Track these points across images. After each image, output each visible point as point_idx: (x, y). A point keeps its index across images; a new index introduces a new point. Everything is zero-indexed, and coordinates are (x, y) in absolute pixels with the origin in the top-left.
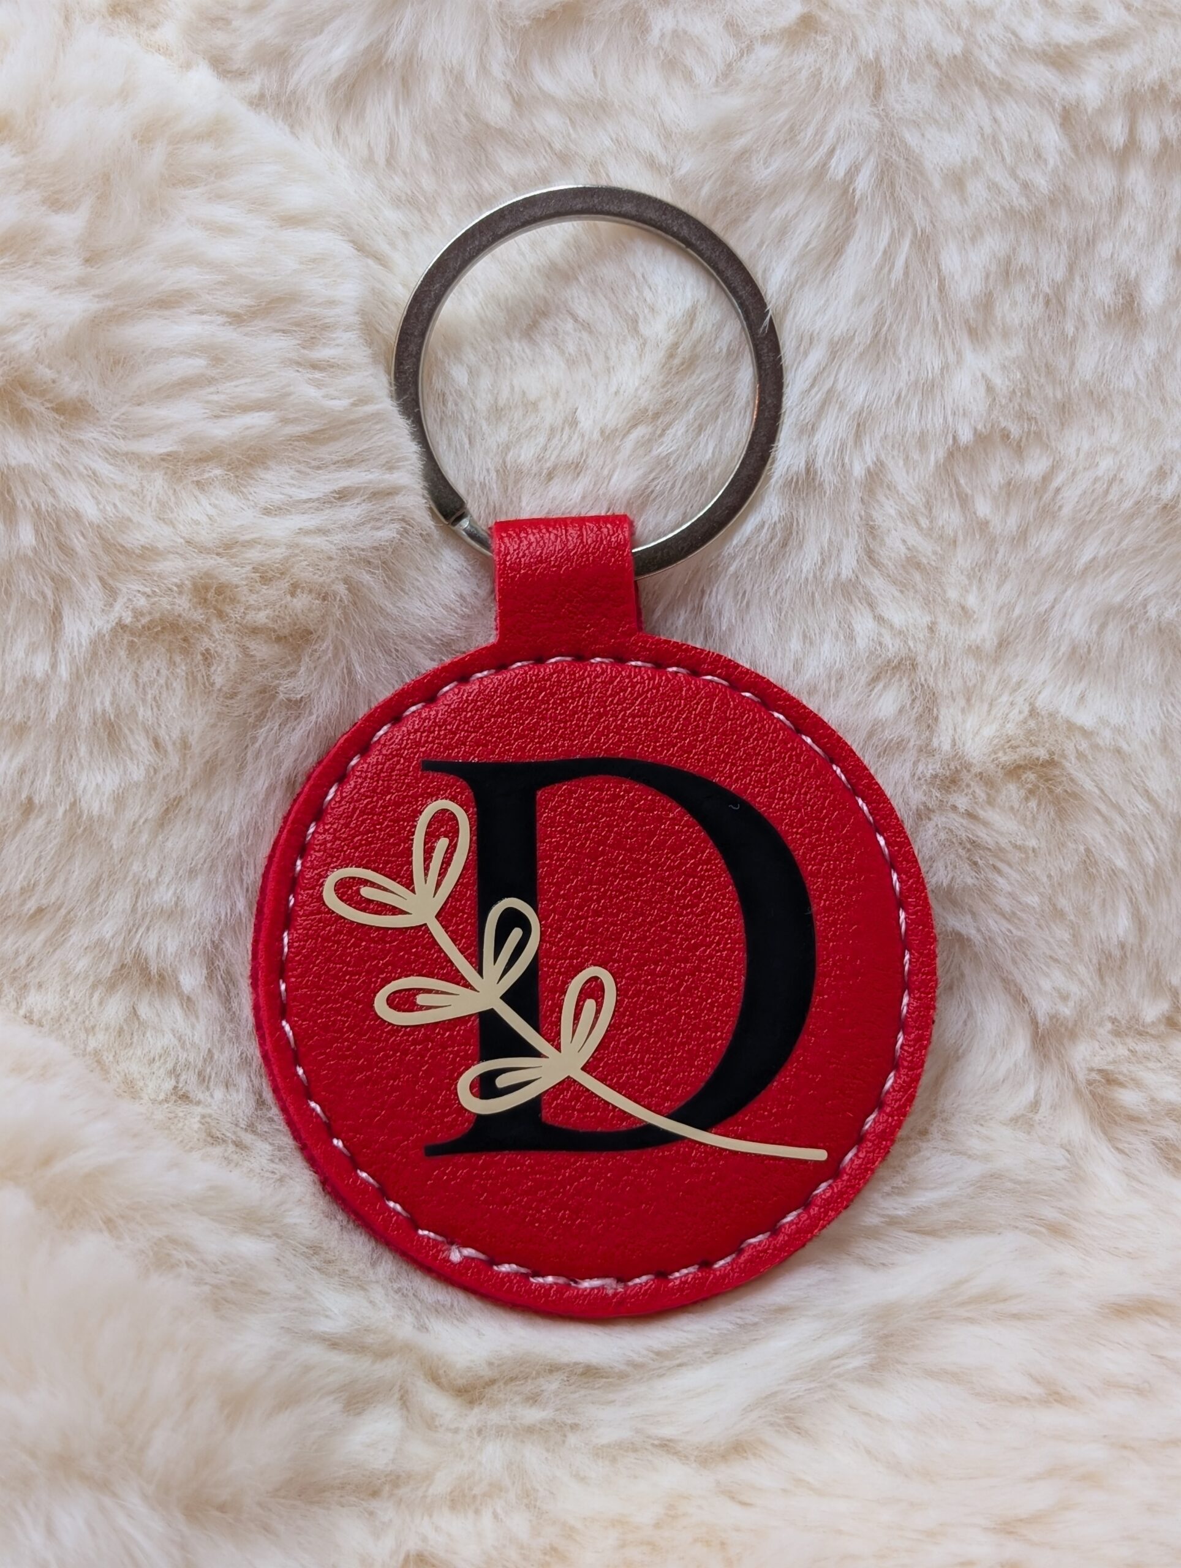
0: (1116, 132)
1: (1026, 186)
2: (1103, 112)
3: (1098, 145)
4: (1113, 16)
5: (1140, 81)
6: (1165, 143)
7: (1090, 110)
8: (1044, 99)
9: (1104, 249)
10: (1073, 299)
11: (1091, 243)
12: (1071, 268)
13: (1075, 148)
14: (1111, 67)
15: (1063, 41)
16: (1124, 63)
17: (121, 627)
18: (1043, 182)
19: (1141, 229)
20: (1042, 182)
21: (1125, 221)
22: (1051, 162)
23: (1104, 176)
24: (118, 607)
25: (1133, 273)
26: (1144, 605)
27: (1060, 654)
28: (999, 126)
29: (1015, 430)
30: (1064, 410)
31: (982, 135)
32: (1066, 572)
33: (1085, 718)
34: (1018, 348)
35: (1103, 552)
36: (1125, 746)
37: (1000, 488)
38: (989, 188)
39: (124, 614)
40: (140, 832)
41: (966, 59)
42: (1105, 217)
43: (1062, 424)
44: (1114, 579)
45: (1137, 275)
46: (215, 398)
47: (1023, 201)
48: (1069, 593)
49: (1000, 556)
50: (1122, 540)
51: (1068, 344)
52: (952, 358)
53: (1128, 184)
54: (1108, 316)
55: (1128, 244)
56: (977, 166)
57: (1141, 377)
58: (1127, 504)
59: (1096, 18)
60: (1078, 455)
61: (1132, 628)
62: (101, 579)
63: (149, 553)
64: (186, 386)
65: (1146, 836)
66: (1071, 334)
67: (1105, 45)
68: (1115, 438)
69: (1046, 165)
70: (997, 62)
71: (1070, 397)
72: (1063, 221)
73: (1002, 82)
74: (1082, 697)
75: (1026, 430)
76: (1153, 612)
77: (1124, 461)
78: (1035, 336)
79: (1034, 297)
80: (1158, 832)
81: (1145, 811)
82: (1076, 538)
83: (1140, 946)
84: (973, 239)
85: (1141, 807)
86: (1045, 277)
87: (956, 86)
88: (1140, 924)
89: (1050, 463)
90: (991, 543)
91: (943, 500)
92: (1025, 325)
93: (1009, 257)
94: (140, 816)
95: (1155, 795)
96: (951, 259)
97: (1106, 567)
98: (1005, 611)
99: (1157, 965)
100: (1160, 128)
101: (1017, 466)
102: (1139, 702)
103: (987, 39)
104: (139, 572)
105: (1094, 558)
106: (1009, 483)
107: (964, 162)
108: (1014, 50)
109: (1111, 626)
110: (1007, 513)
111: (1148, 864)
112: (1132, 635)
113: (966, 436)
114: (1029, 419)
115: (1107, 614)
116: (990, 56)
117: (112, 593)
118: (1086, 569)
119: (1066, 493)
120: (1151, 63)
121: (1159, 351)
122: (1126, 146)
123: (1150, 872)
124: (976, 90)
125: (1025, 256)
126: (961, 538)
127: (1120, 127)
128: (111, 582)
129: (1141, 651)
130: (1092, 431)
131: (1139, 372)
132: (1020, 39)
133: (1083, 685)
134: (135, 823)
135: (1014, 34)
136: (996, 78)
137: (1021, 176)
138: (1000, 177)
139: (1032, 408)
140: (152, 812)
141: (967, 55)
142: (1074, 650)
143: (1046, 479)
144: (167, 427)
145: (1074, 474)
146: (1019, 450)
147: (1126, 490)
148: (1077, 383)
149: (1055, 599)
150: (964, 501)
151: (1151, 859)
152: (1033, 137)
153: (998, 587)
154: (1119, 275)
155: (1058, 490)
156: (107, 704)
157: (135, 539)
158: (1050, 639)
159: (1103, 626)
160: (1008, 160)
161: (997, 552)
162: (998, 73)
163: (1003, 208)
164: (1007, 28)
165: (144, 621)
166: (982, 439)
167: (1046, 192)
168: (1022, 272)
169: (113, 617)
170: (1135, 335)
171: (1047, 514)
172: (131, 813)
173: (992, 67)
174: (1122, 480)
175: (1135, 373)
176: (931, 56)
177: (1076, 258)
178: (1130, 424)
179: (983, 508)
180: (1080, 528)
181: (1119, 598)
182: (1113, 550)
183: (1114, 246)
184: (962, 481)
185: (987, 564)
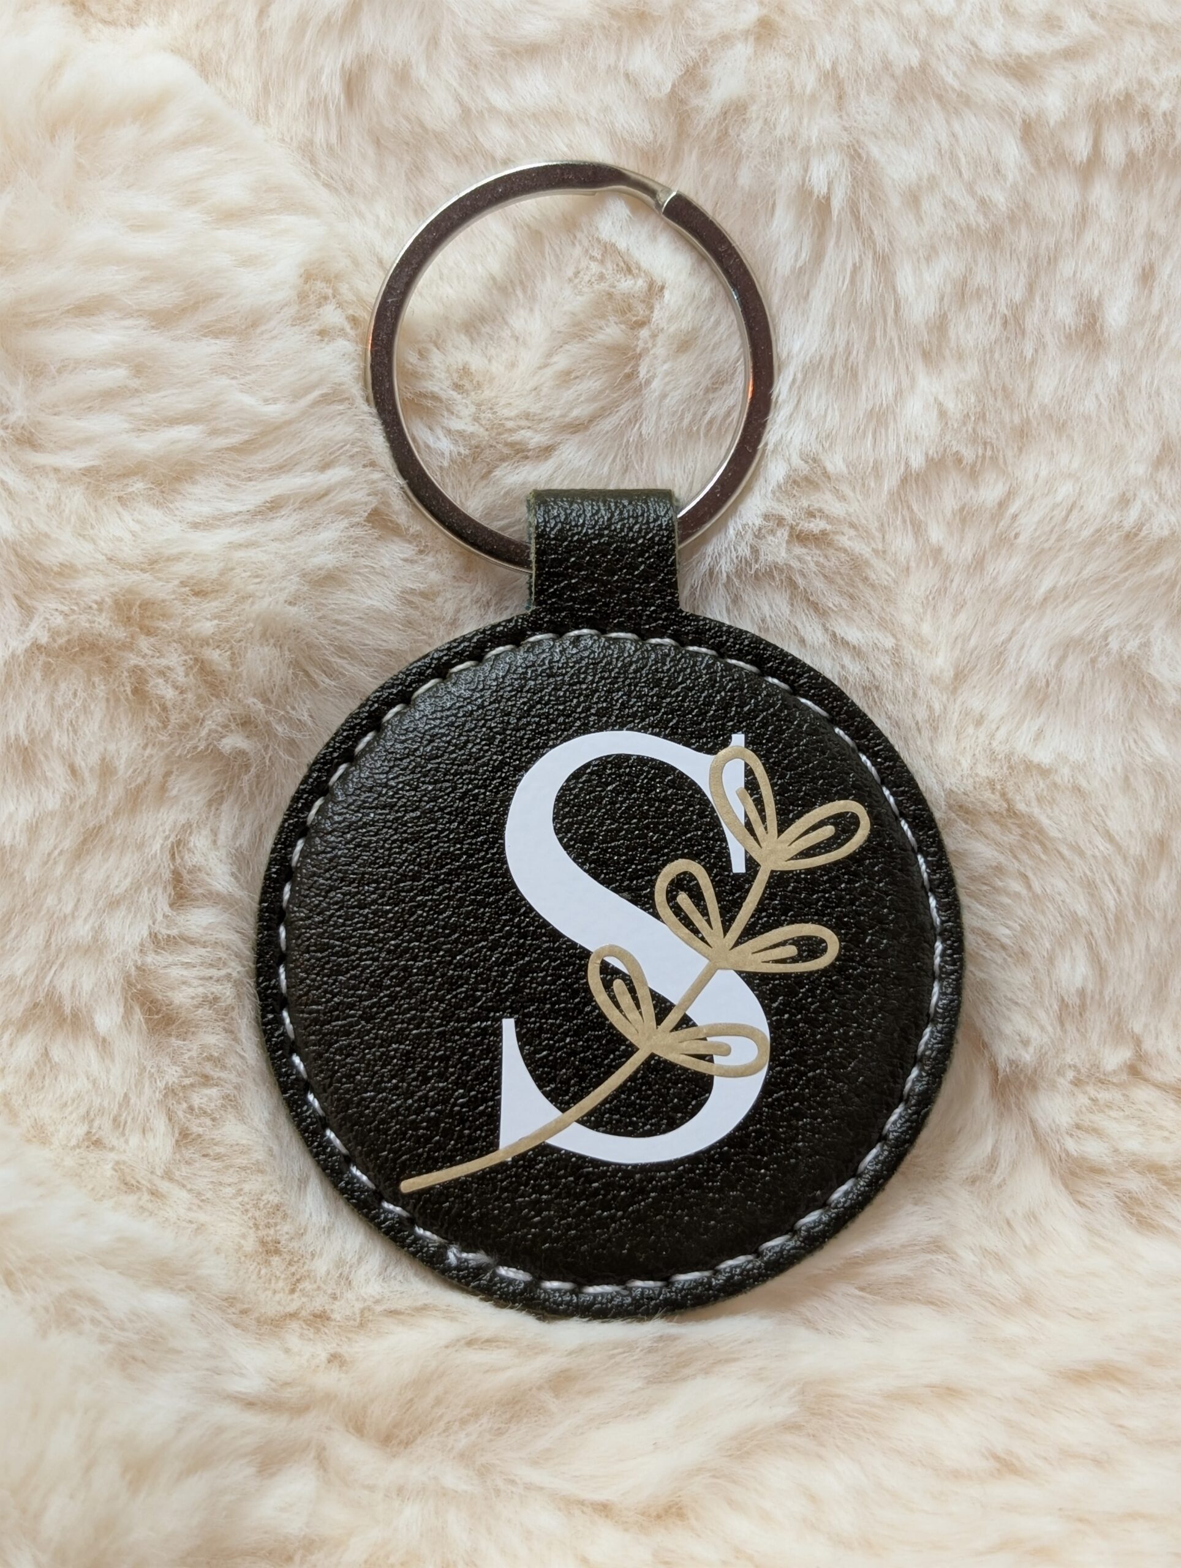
0: (1080, 145)
1: (984, 204)
2: (1066, 124)
3: (1060, 159)
4: (1077, 24)
5: (1105, 91)
6: (1131, 156)
7: (1052, 123)
8: (1004, 112)
9: (1066, 268)
10: (1032, 320)
11: (1053, 260)
12: (1031, 288)
13: (1036, 162)
14: (1075, 78)
15: (1025, 52)
16: (1088, 73)
17: (37, 648)
18: (1002, 200)
19: (1106, 246)
20: (1000, 198)
21: (1088, 238)
22: (1010, 177)
23: (1067, 191)
24: (33, 626)
25: (1096, 293)
26: (1105, 637)
27: (1018, 687)
28: (957, 140)
29: (968, 454)
30: (1022, 434)
31: (940, 150)
32: (1023, 604)
33: (1043, 756)
34: (973, 369)
35: (1062, 582)
36: (1084, 784)
37: (954, 515)
38: (945, 205)
39: (39, 634)
40: (55, 863)
41: (924, 71)
42: (1067, 234)
43: (1020, 450)
44: (1074, 610)
45: (1100, 294)
46: (139, 410)
47: (981, 219)
48: (1027, 624)
49: (955, 584)
50: (1082, 569)
51: (1027, 367)
52: (906, 382)
53: (1092, 199)
54: (1069, 337)
55: (1091, 261)
56: (933, 182)
57: (1103, 401)
58: (1086, 533)
59: (1060, 28)
60: (1036, 481)
61: (1093, 661)
62: (17, 598)
63: (67, 570)
64: (108, 397)
65: (1107, 878)
66: (1029, 356)
67: (1070, 54)
68: (1075, 465)
69: (1005, 181)
70: (955, 74)
71: (1028, 422)
72: (1023, 239)
73: (960, 95)
74: (1039, 735)
75: (980, 454)
76: (1114, 644)
77: (1084, 488)
78: (992, 357)
79: (991, 317)
80: (1120, 875)
81: (1106, 853)
82: (1035, 568)
83: (1101, 993)
84: (928, 259)
85: (1102, 848)
86: (1003, 297)
87: (913, 99)
88: (1100, 969)
89: (1007, 488)
90: (946, 572)
91: (896, 528)
92: (980, 347)
93: (965, 277)
94: (55, 848)
95: (1117, 838)
96: (906, 280)
97: (1066, 597)
98: (960, 640)
99: (1118, 1012)
100: (1126, 141)
101: (972, 491)
102: (1100, 739)
103: (945, 49)
104: (57, 590)
105: (1054, 588)
106: (962, 509)
107: (920, 179)
108: (973, 61)
109: (1070, 659)
110: (962, 540)
111: (1108, 908)
112: (1093, 667)
113: (917, 461)
114: (985, 444)
115: (1067, 647)
116: (948, 67)
117: (27, 612)
118: (1045, 599)
119: (1022, 520)
120: (1117, 73)
121: (1123, 373)
122: (1089, 160)
123: (1110, 916)
124: (934, 102)
125: (982, 277)
126: (913, 564)
127: (1084, 140)
128: (27, 601)
129: (1102, 685)
130: (1052, 455)
131: (1101, 397)
132: (980, 50)
133: (1042, 719)
134: (49, 854)
135: (973, 44)
136: (954, 90)
137: (979, 192)
138: (957, 193)
139: (988, 433)
140: (67, 844)
141: (924, 66)
142: (1031, 685)
143: (1002, 505)
144: (88, 441)
145: (1032, 499)
146: (973, 474)
147: (1086, 517)
148: (1036, 406)
149: (1013, 631)
150: (918, 528)
151: (1112, 904)
152: (993, 152)
153: (954, 616)
154: (1082, 295)
155: (1015, 517)
156: (21, 728)
157: (52, 556)
158: (1007, 672)
159: (1063, 659)
160: (966, 176)
161: (952, 581)
162: (956, 84)
163: (958, 226)
164: (966, 38)
165: (61, 641)
166: (937, 465)
167: (1004, 209)
168: (978, 294)
169: (29, 636)
170: (1098, 357)
171: (1004, 542)
172: (45, 845)
173: (950, 79)
174: (1082, 507)
175: (1097, 397)
176: (887, 65)
177: (1037, 275)
178: (1091, 449)
179: (936, 534)
180: (1039, 557)
181: (1078, 631)
182: (1073, 580)
183: (1077, 264)
184: (915, 508)
185: (942, 591)
